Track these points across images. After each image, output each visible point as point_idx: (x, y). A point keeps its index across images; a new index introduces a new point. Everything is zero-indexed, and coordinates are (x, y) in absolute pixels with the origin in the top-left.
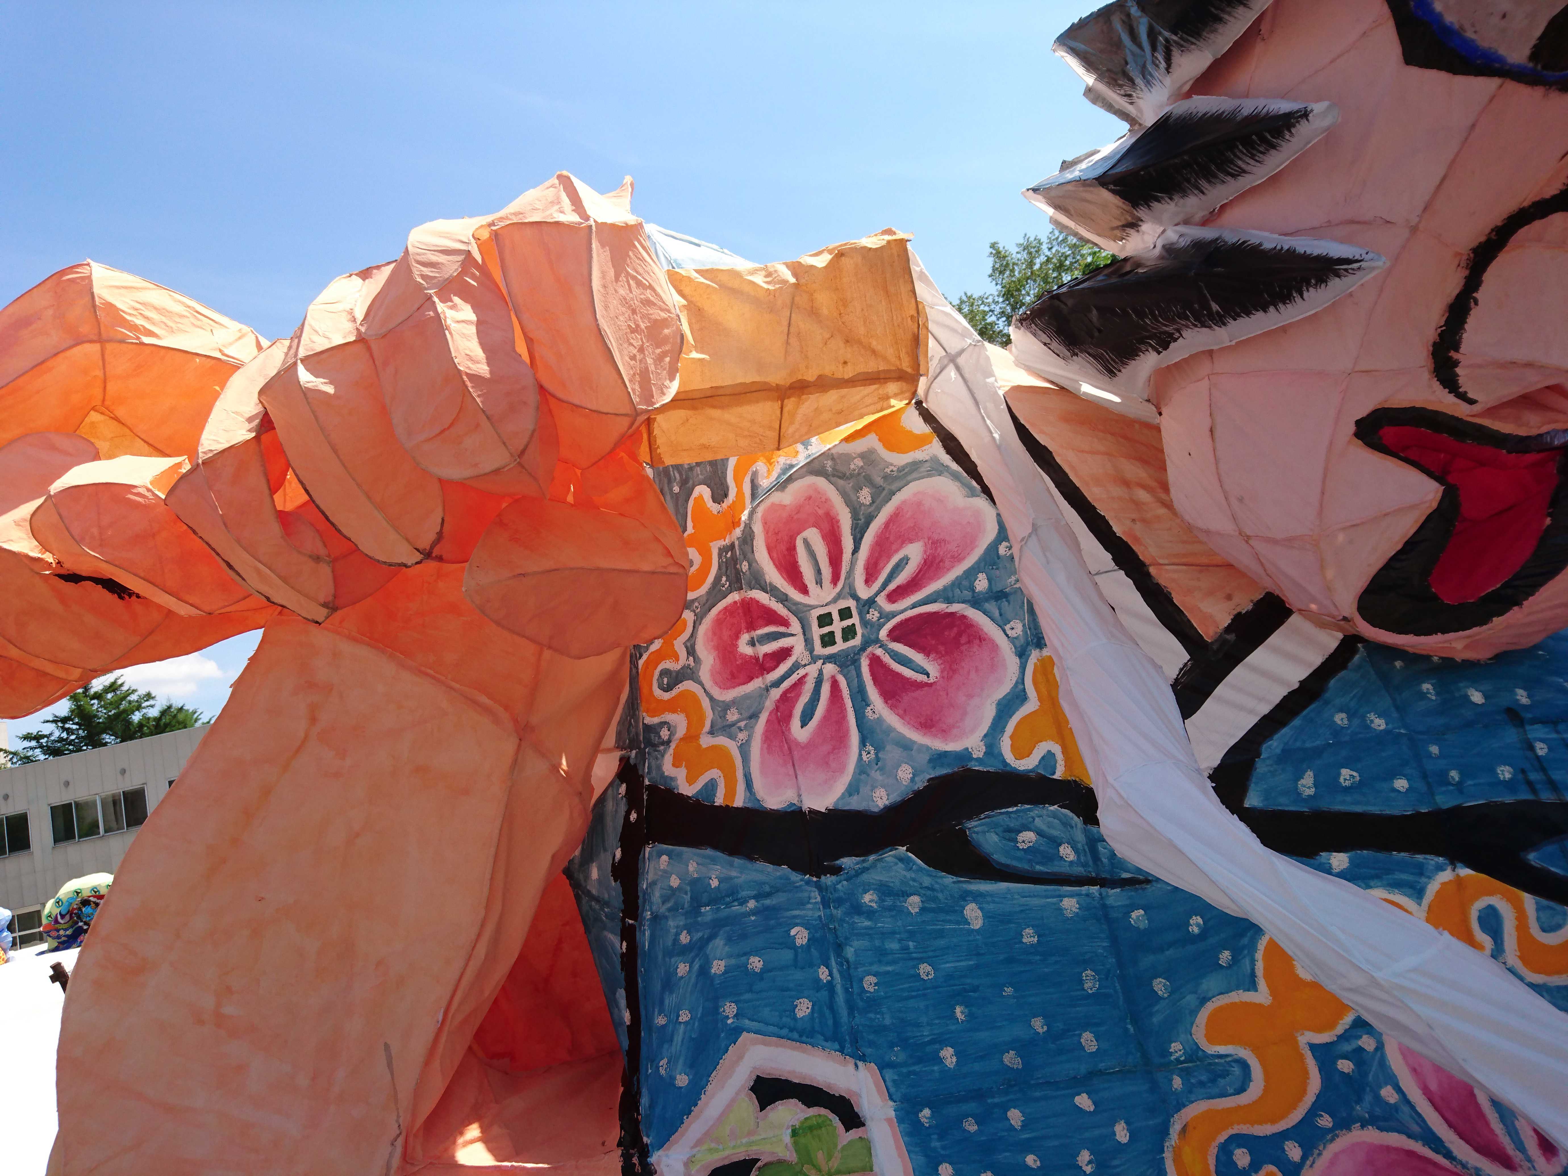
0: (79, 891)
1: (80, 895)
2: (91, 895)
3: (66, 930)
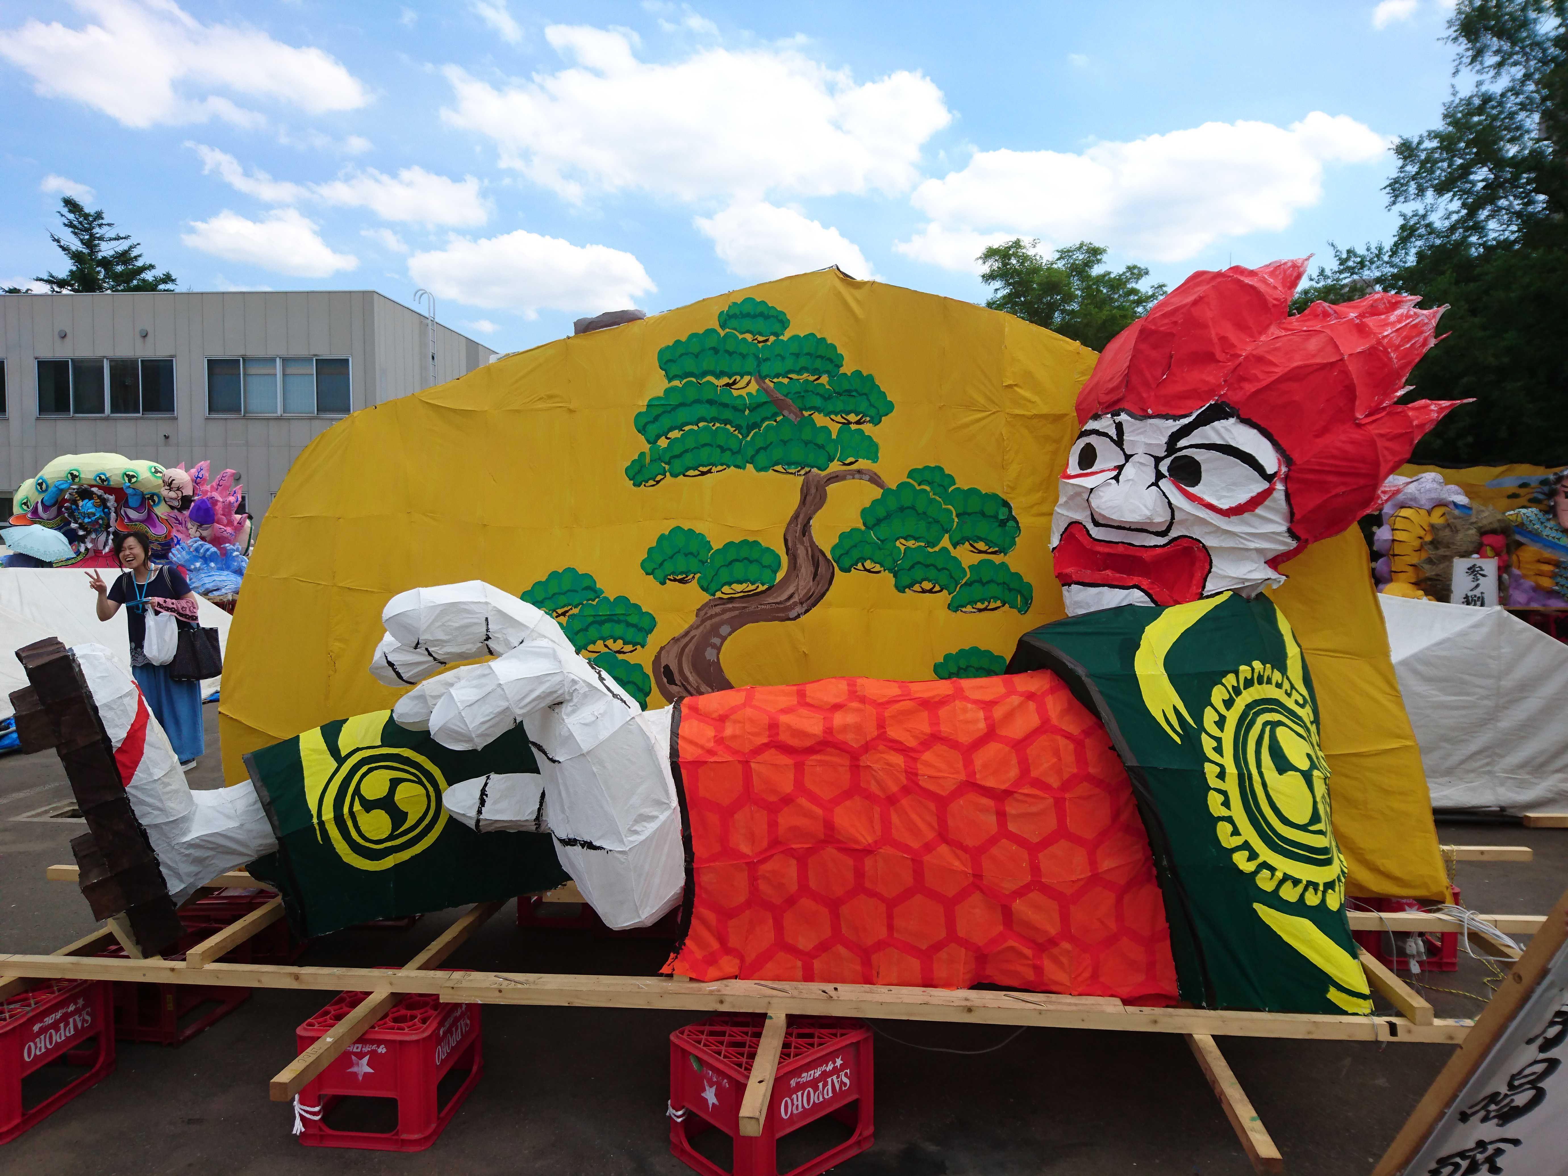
0: (75, 473)
1: (77, 480)
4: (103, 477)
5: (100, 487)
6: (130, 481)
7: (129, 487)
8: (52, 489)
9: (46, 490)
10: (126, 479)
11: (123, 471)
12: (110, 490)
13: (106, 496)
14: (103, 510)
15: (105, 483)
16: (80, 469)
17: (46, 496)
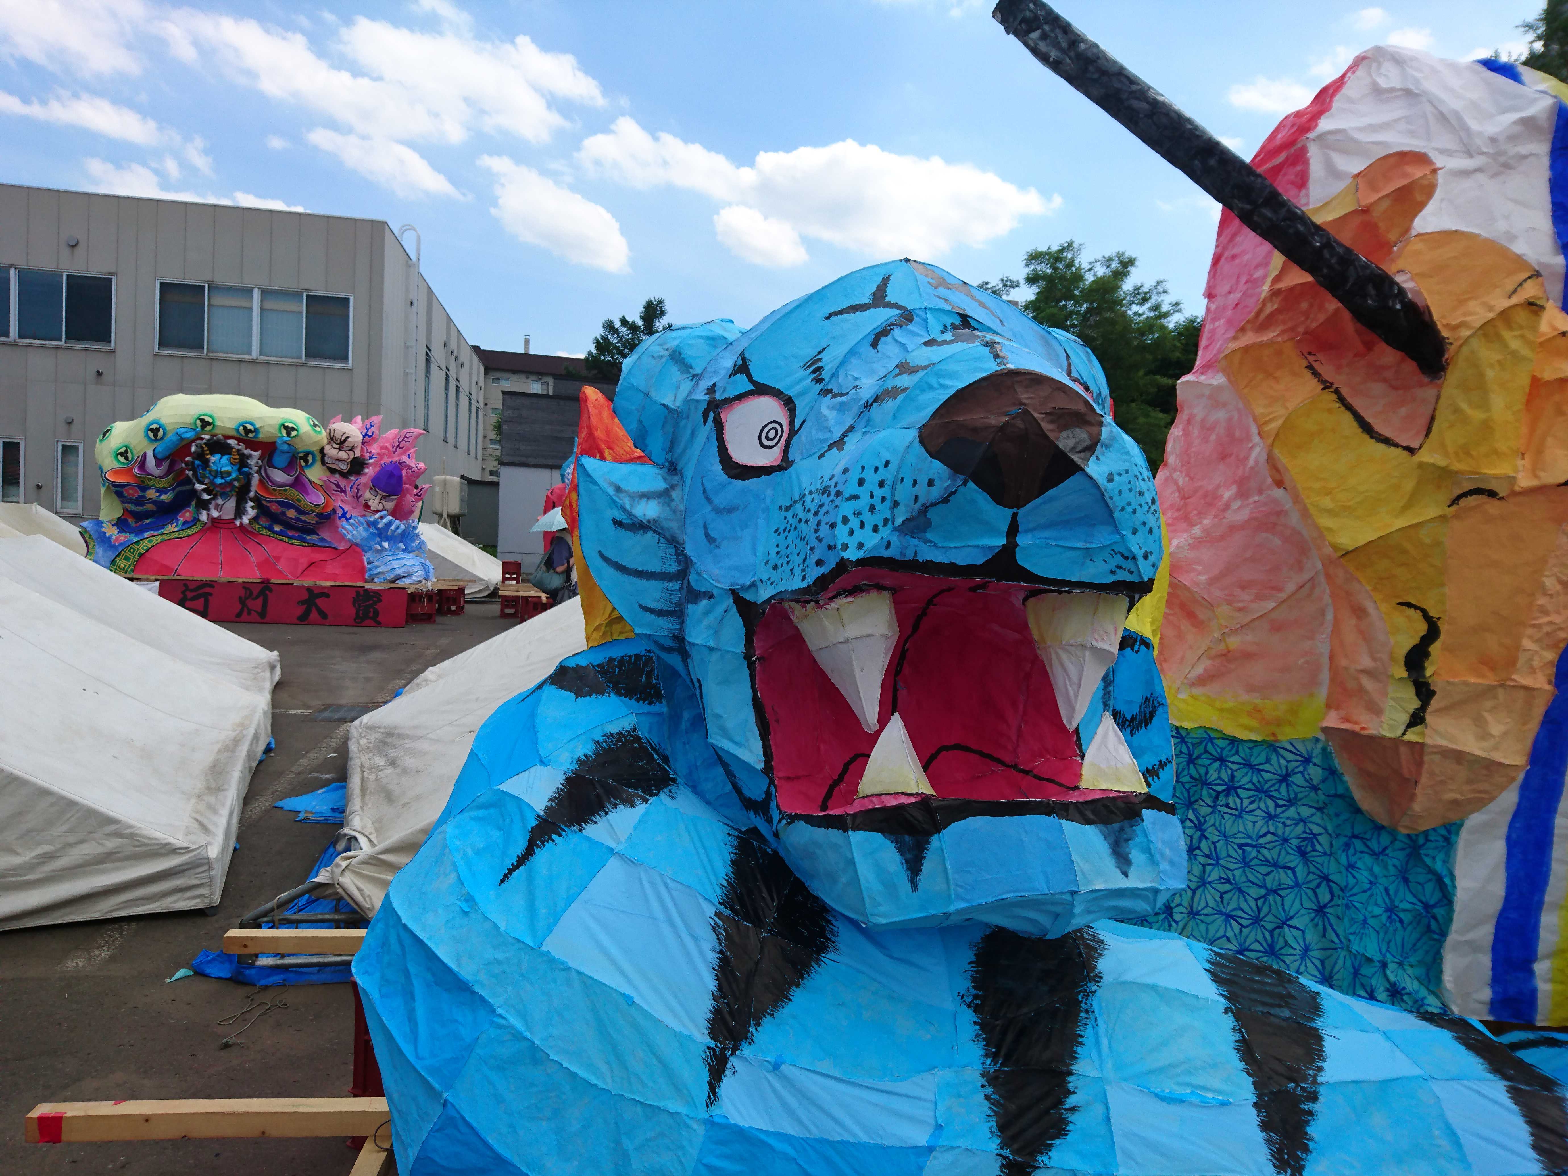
0: (207, 419)
1: (208, 428)
2: (234, 434)
3: (162, 491)
4: (249, 427)
5: (239, 440)
6: (288, 434)
7: (286, 442)
8: (171, 437)
9: (162, 438)
10: (284, 432)
11: (281, 421)
12: (253, 445)
13: (247, 452)
14: (239, 470)
15: (250, 435)
16: (213, 414)
17: (161, 447)
